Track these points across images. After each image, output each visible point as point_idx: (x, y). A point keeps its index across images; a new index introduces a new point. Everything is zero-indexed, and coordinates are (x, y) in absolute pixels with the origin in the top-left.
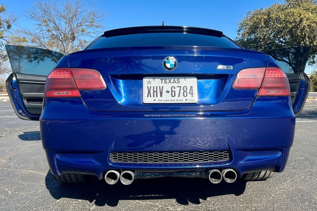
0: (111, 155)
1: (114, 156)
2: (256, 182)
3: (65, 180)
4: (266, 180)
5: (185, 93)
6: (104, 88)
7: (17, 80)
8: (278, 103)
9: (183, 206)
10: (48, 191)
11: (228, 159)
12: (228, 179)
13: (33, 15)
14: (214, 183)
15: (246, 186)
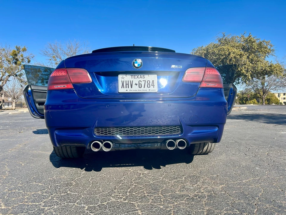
0: (95, 130)
1: (97, 131)
2: (201, 156)
3: (64, 155)
4: (208, 154)
5: (149, 85)
6: (90, 81)
7: (32, 90)
8: (214, 92)
9: (149, 170)
10: (51, 163)
11: (180, 132)
12: (180, 147)
13: (45, 53)
14: (170, 149)
15: (194, 158)
